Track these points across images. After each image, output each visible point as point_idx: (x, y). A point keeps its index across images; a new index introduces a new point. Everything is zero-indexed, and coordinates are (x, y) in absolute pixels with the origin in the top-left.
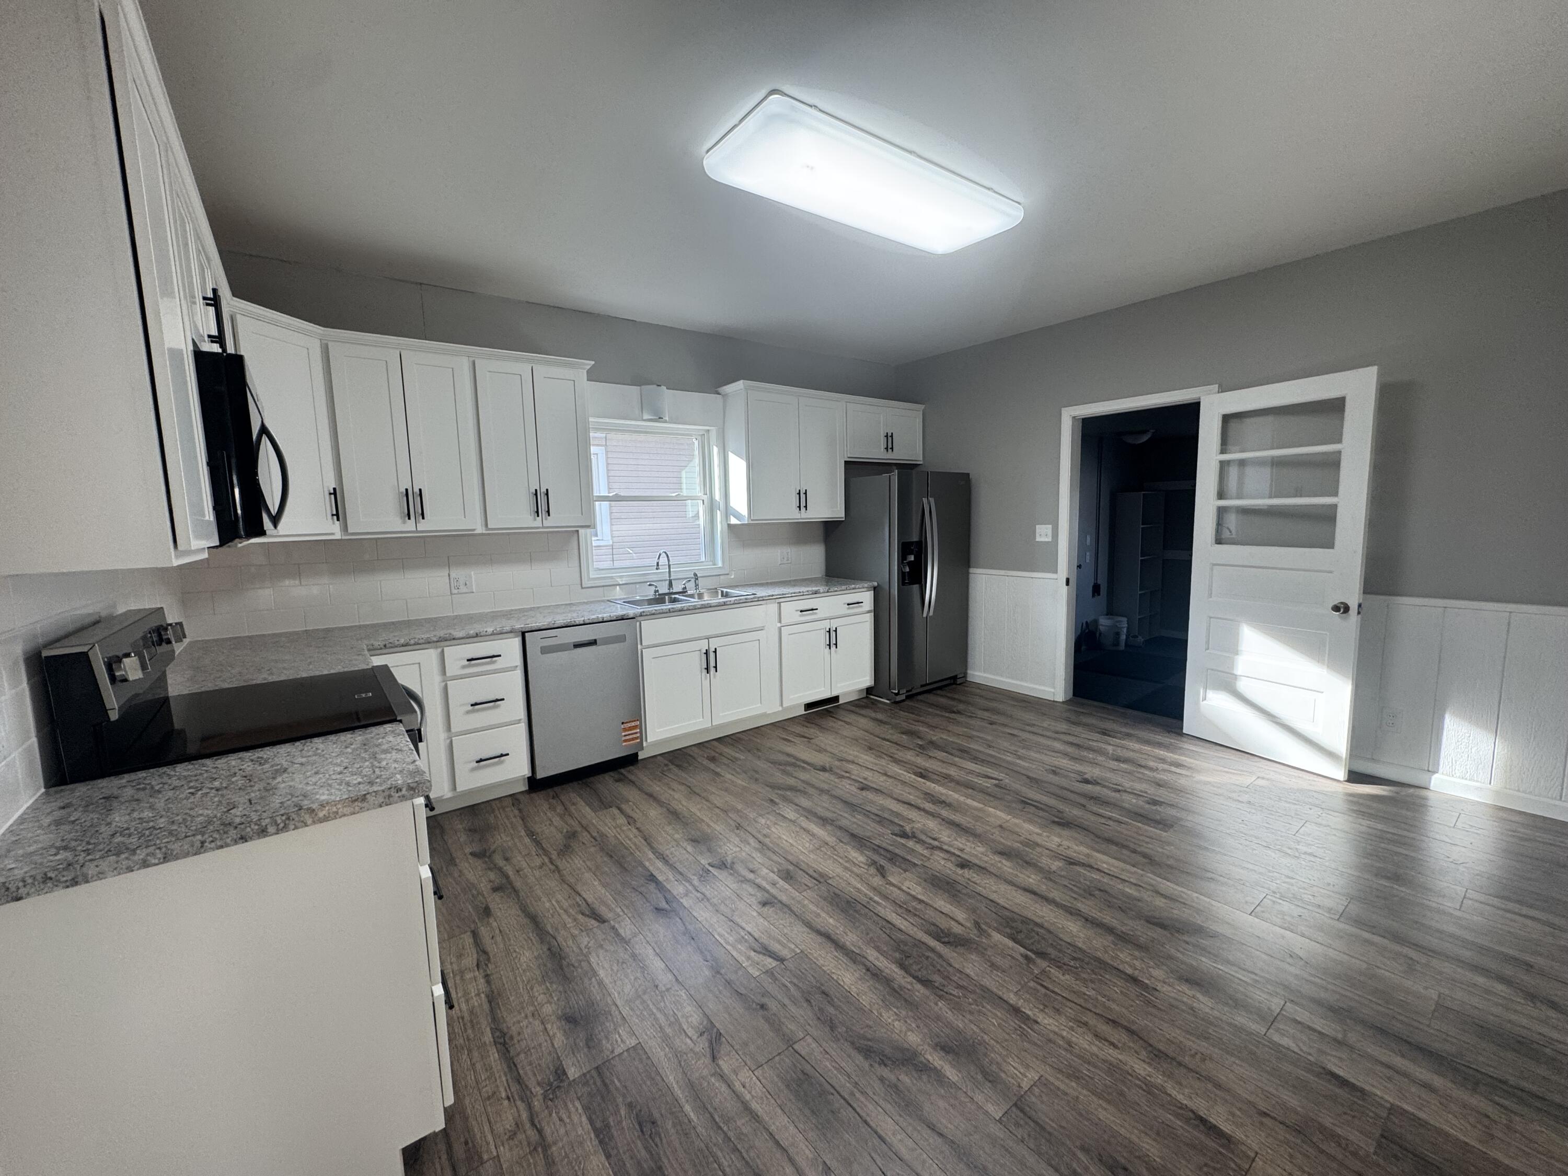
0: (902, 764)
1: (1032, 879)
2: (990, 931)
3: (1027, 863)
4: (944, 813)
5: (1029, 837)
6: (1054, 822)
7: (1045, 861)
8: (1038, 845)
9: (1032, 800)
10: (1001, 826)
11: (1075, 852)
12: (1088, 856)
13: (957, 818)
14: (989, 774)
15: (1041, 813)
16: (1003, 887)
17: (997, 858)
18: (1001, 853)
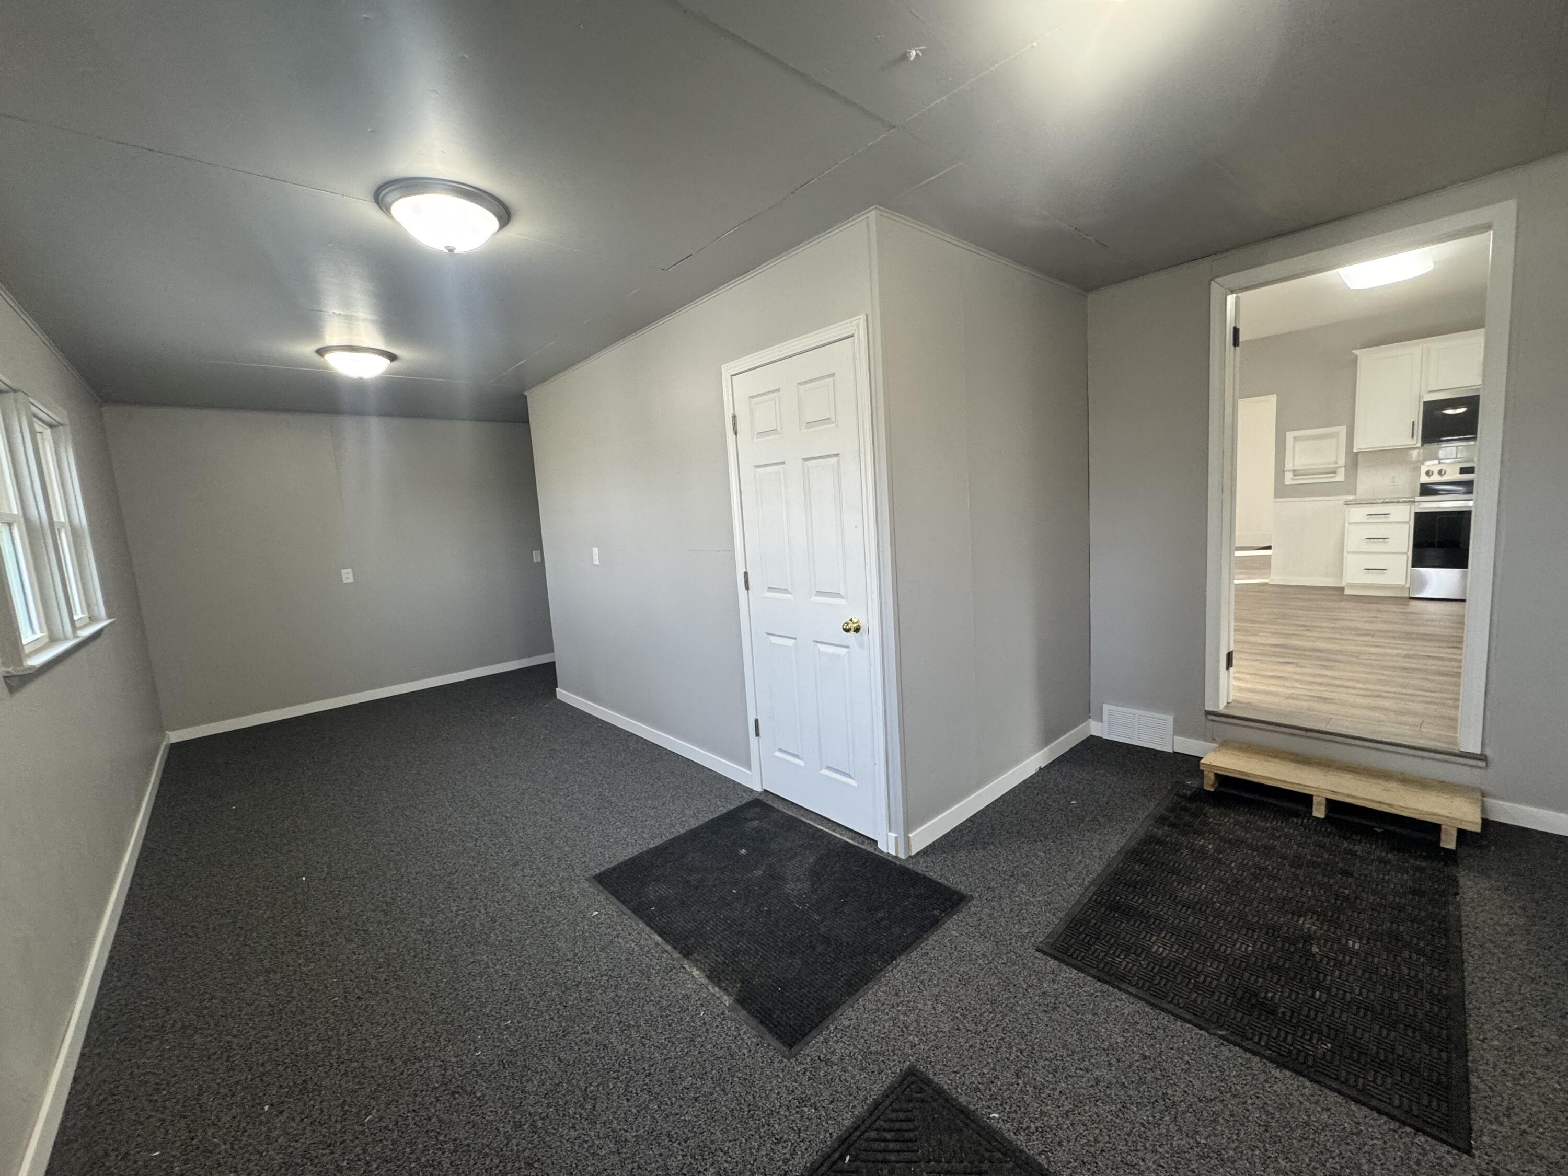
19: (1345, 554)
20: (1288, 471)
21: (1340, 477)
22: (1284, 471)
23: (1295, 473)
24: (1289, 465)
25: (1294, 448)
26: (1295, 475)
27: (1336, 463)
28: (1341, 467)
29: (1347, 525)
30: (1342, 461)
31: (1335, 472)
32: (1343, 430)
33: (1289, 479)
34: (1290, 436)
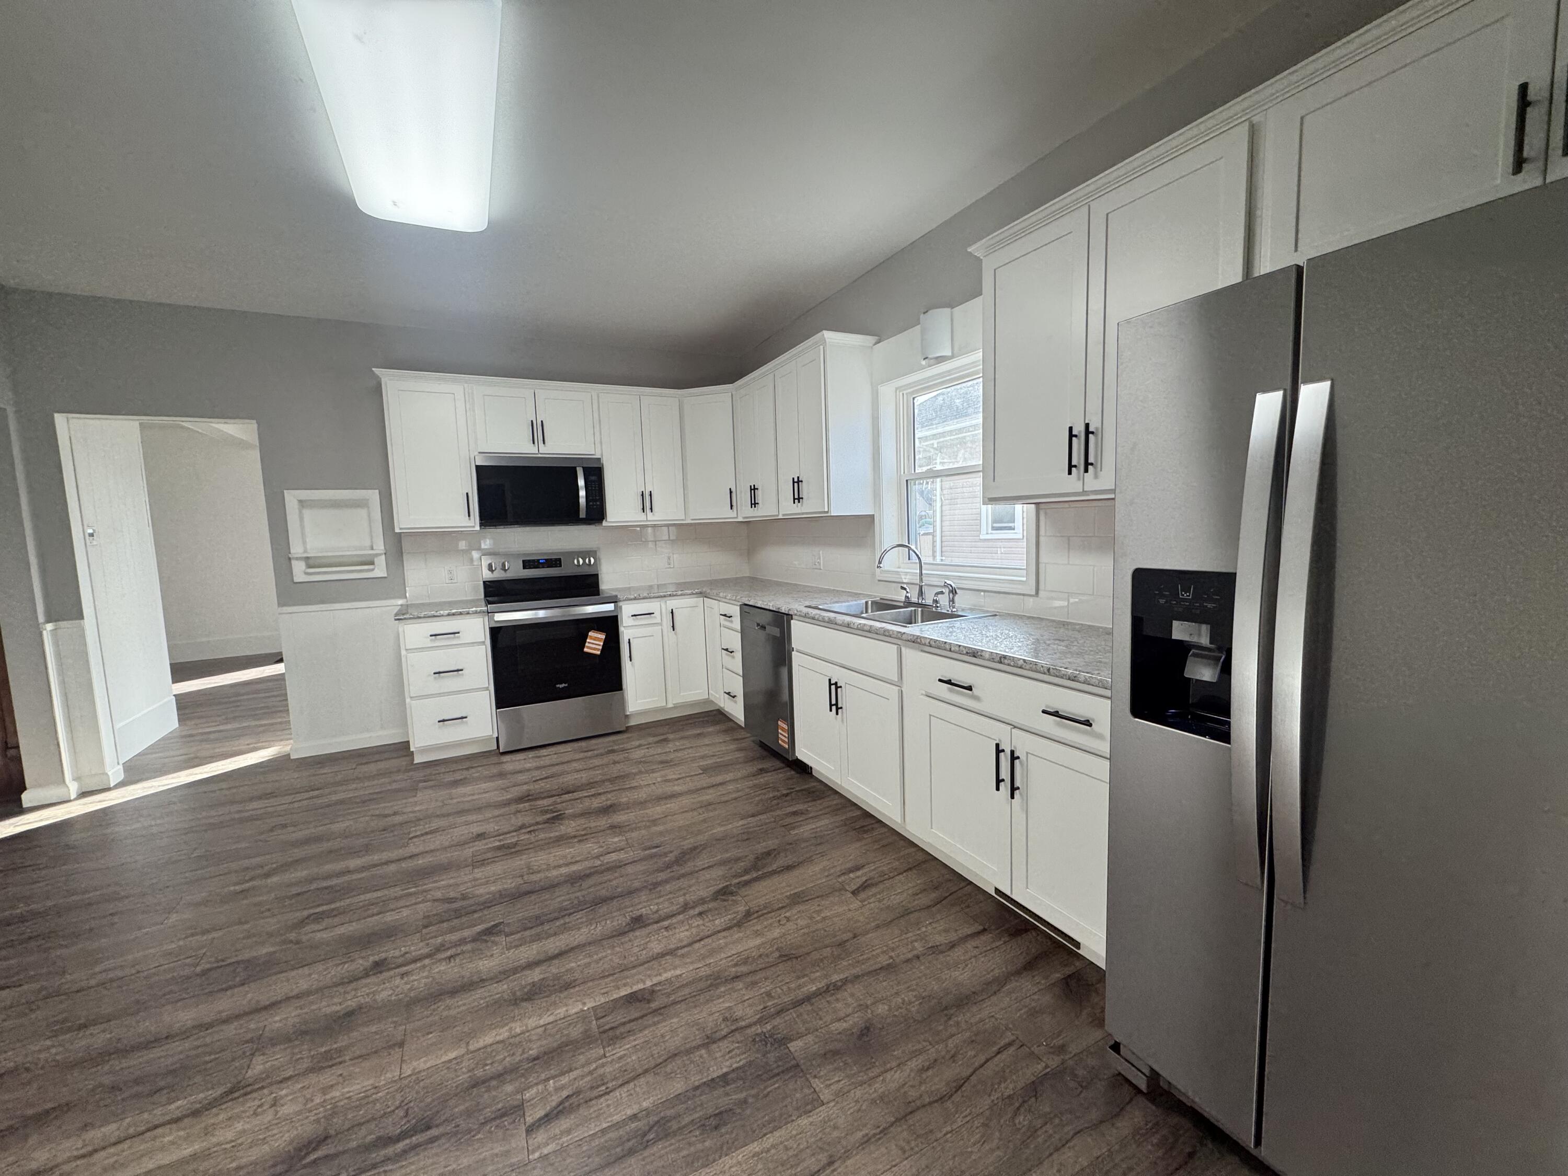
0: (702, 985)
1: (278, 1021)
2: (278, 948)
3: (305, 1033)
4: (502, 989)
5: (339, 1070)
6: (324, 1139)
7: (277, 1057)
8: (311, 1070)
9: (414, 1147)
10: (401, 1044)
11: (238, 1117)
12: (207, 1132)
13: (477, 997)
14: (565, 1123)
15: (366, 1135)
16: (304, 985)
17: (352, 1004)
18: (350, 1014)
19: (408, 700)
20: (297, 559)
21: (380, 570)
22: (290, 559)
23: (310, 562)
24: (296, 549)
25: (301, 519)
26: (309, 566)
27: (372, 549)
28: (380, 555)
29: (403, 652)
30: (380, 547)
31: (372, 563)
32: (374, 496)
33: (299, 572)
34: (291, 498)
